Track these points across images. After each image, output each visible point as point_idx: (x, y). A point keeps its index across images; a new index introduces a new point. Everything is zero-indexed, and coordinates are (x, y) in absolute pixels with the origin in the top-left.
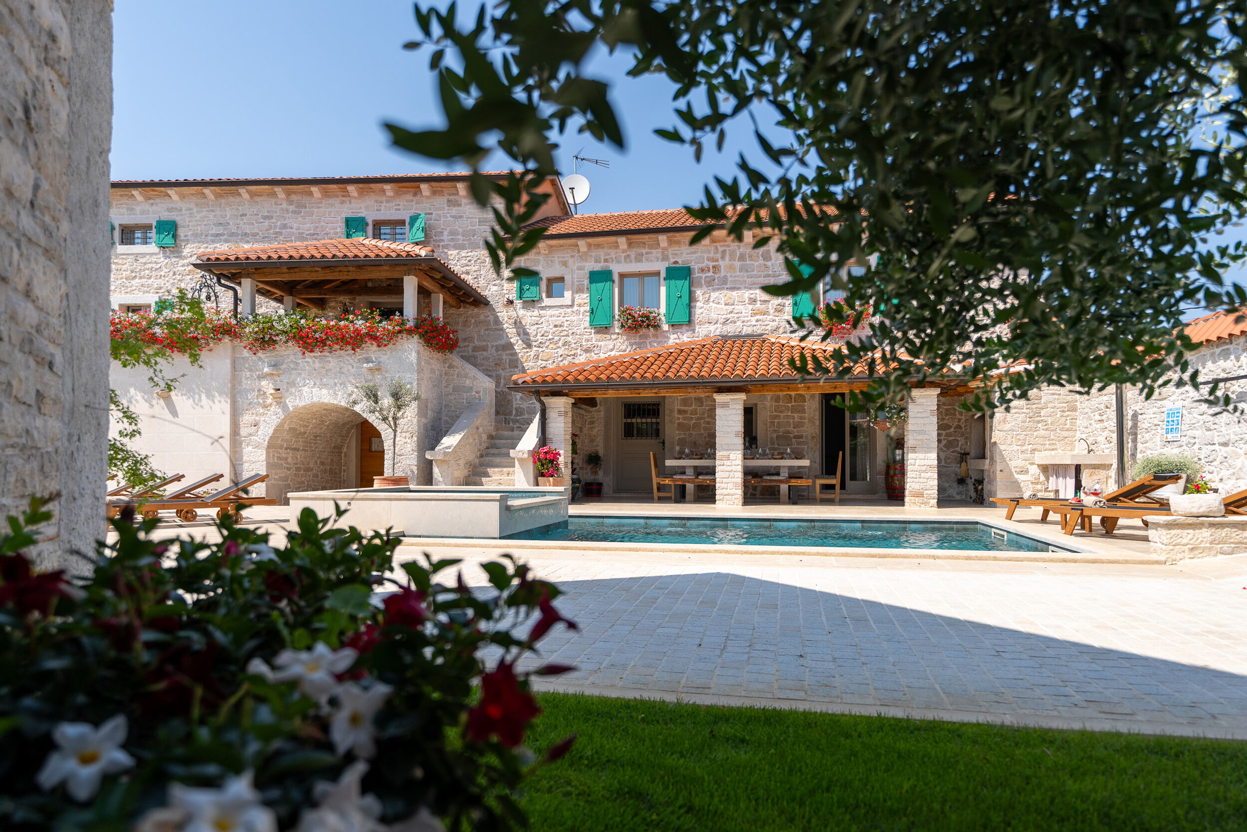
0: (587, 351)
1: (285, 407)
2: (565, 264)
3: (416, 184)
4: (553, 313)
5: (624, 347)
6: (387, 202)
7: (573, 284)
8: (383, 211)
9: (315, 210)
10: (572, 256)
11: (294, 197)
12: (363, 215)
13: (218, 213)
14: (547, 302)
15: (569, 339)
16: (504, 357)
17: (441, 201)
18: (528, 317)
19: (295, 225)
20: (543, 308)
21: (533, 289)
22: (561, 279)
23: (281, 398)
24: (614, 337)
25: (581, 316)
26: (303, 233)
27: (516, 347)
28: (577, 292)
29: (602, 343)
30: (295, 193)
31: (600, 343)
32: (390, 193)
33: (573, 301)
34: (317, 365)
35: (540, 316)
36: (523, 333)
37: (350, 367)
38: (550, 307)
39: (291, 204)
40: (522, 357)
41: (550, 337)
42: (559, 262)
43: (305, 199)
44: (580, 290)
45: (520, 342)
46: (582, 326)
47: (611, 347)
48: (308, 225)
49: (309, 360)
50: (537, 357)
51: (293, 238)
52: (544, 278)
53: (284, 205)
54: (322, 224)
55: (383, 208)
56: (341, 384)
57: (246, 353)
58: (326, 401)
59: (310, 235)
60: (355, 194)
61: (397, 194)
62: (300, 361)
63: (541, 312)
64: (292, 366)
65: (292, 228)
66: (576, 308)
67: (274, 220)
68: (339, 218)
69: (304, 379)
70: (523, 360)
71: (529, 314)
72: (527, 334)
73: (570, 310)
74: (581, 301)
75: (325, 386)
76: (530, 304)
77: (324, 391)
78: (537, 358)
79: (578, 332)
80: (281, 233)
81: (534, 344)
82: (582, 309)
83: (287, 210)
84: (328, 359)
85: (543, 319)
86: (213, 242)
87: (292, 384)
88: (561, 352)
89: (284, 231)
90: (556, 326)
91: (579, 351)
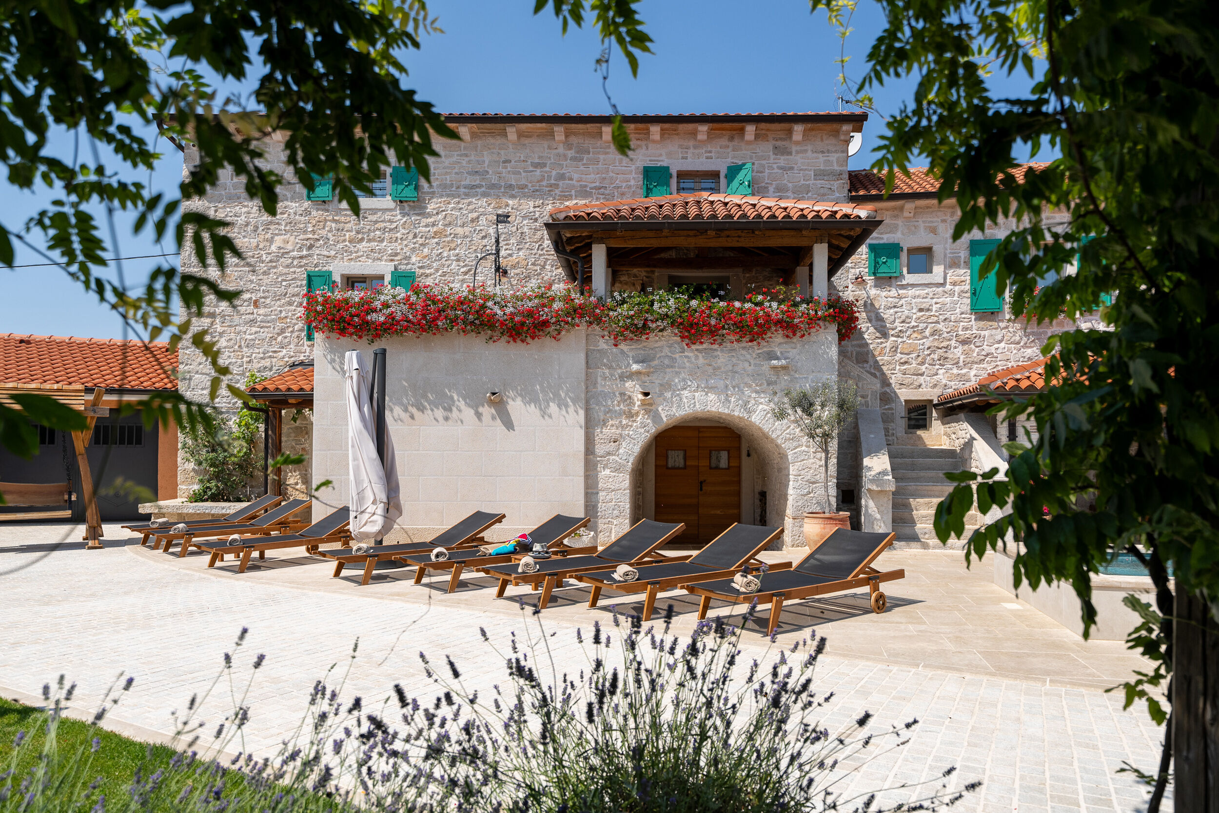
0: (964, 342)
1: (656, 417)
2: (934, 231)
3: (741, 125)
4: (918, 293)
5: (1017, 338)
6: (695, 147)
7: (945, 256)
8: (689, 160)
9: (602, 157)
10: (944, 221)
11: (574, 140)
12: (665, 164)
13: (473, 158)
14: (909, 278)
15: (940, 326)
16: (850, 349)
17: (765, 148)
18: (883, 297)
19: (576, 176)
20: (903, 287)
21: (892, 262)
22: (928, 250)
23: (651, 405)
24: (1002, 325)
25: (956, 298)
26: (586, 186)
27: (866, 336)
28: (951, 267)
29: (987, 333)
30: (575, 134)
31: (983, 333)
32: (702, 137)
33: (945, 278)
34: (701, 361)
35: (900, 297)
36: (878, 321)
37: (746, 364)
38: (913, 286)
39: (570, 149)
40: (875, 349)
41: (913, 324)
42: (926, 228)
43: (588, 143)
44: (954, 264)
45: (872, 329)
46: (958, 310)
47: (999, 337)
48: (592, 176)
49: (691, 354)
50: (895, 349)
51: (573, 192)
52: (905, 249)
53: (561, 150)
54: (611, 174)
55: (689, 155)
56: (734, 387)
57: (602, 345)
58: (713, 409)
59: (595, 188)
60: (657, 137)
61: (710, 137)
62: (677, 356)
63: (901, 292)
64: (666, 362)
65: (571, 179)
66: (948, 287)
67: (547, 169)
68: (633, 167)
69: (684, 380)
70: (876, 353)
71: (884, 294)
72: (882, 320)
73: (941, 289)
74: (956, 278)
75: (710, 389)
76: (884, 280)
77: (712, 396)
78: (896, 351)
79: (953, 319)
80: (557, 186)
81: (892, 332)
82: (957, 288)
83: (565, 156)
84: (716, 353)
85: (903, 301)
86: (467, 195)
87: (667, 386)
88: (928, 343)
89: (561, 183)
90: (921, 310)
91: (953, 343)
